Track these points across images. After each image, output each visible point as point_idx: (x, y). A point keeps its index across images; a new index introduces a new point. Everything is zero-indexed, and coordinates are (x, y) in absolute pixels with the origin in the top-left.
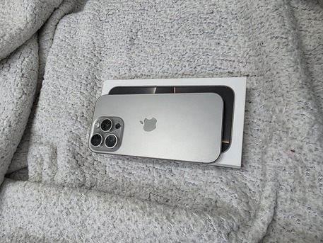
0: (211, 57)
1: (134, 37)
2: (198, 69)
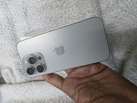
1: (26, 12)
2: (59, 24)
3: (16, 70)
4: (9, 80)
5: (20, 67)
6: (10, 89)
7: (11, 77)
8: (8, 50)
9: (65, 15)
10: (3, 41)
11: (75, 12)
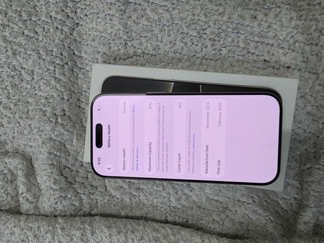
0: (243, 37)
2: (224, 52)
3: (48, 167)
4: (12, 198)
5: (63, 161)
9: (252, 27)
10: (30, 62)
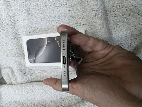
0: (67, 17)
1: (28, 10)
3: (17, 70)
4: (9, 80)
5: (21, 67)
6: (10, 90)
7: (11, 77)
8: (10, 48)
9: (69, 13)
10: (5, 39)
11: (79, 11)
